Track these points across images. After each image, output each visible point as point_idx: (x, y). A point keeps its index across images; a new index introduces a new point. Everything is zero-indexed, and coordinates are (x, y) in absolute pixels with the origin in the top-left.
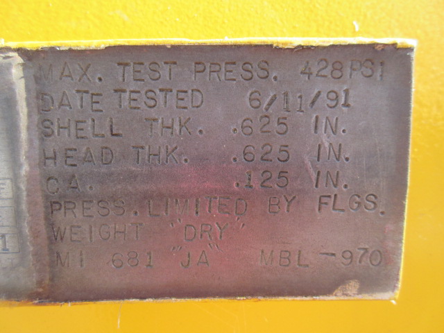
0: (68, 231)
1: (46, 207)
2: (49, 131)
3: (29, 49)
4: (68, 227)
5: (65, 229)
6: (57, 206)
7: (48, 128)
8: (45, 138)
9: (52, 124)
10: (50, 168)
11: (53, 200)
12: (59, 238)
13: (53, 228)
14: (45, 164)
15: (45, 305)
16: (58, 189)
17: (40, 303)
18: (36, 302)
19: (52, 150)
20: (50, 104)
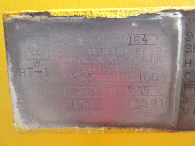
0: (190, 98)
1: (182, 87)
2: (189, 50)
3: (185, 10)
4: (190, 96)
5: (189, 97)
6: (188, 86)
7: (188, 49)
8: (186, 53)
9: (191, 46)
10: (188, 68)
11: (186, 83)
12: (185, 101)
13: (183, 97)
14: (185, 66)
15: (173, 132)
16: (190, 78)
17: (171, 132)
18: (169, 131)
19: (189, 59)
20: (191, 37)
